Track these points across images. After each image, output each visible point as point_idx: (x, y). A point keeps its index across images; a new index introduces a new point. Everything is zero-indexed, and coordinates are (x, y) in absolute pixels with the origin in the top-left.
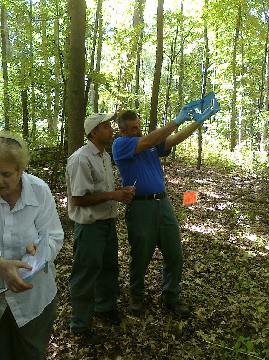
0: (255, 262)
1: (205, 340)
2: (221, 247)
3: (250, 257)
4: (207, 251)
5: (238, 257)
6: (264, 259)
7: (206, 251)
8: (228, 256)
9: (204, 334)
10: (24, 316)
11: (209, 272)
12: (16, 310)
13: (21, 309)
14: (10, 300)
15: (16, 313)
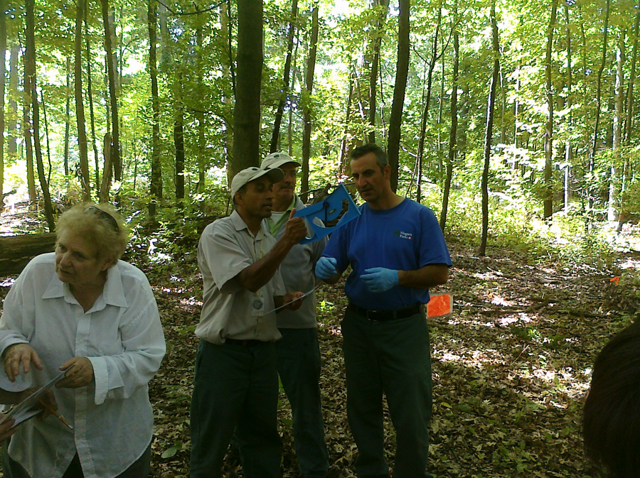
0: (542, 421)
2: (488, 393)
3: (535, 412)
4: (461, 399)
5: (514, 411)
6: (560, 416)
7: (459, 399)
8: (496, 409)
11: (454, 435)
12: (87, 461)
13: (94, 461)
14: (81, 445)
15: (86, 465)
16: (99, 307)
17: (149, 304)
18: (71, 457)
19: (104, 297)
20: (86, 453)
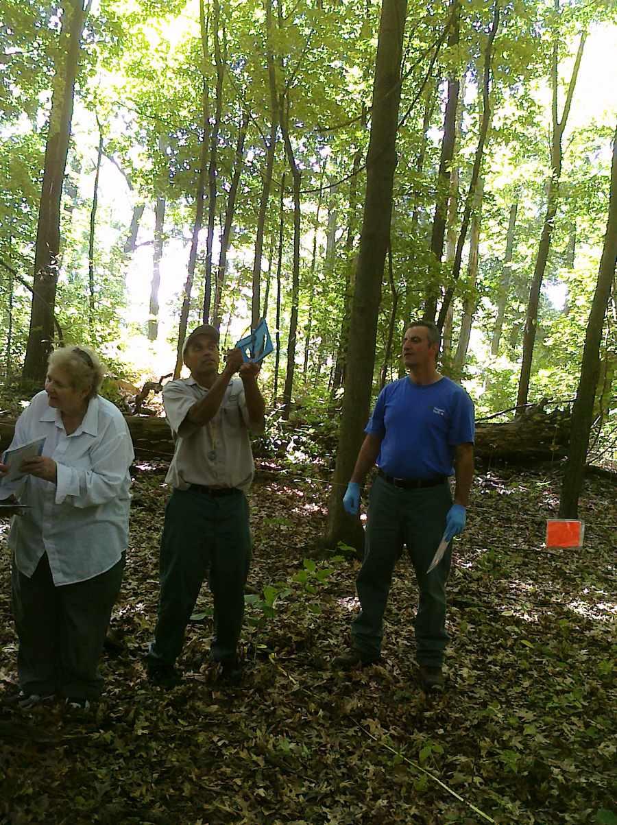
1: (374, 736)
9: (379, 726)
10: (66, 574)
12: (54, 559)
13: (61, 561)
14: (49, 545)
15: (53, 563)
16: (77, 433)
17: (116, 436)
18: (40, 555)
19: (82, 426)
20: (53, 553)
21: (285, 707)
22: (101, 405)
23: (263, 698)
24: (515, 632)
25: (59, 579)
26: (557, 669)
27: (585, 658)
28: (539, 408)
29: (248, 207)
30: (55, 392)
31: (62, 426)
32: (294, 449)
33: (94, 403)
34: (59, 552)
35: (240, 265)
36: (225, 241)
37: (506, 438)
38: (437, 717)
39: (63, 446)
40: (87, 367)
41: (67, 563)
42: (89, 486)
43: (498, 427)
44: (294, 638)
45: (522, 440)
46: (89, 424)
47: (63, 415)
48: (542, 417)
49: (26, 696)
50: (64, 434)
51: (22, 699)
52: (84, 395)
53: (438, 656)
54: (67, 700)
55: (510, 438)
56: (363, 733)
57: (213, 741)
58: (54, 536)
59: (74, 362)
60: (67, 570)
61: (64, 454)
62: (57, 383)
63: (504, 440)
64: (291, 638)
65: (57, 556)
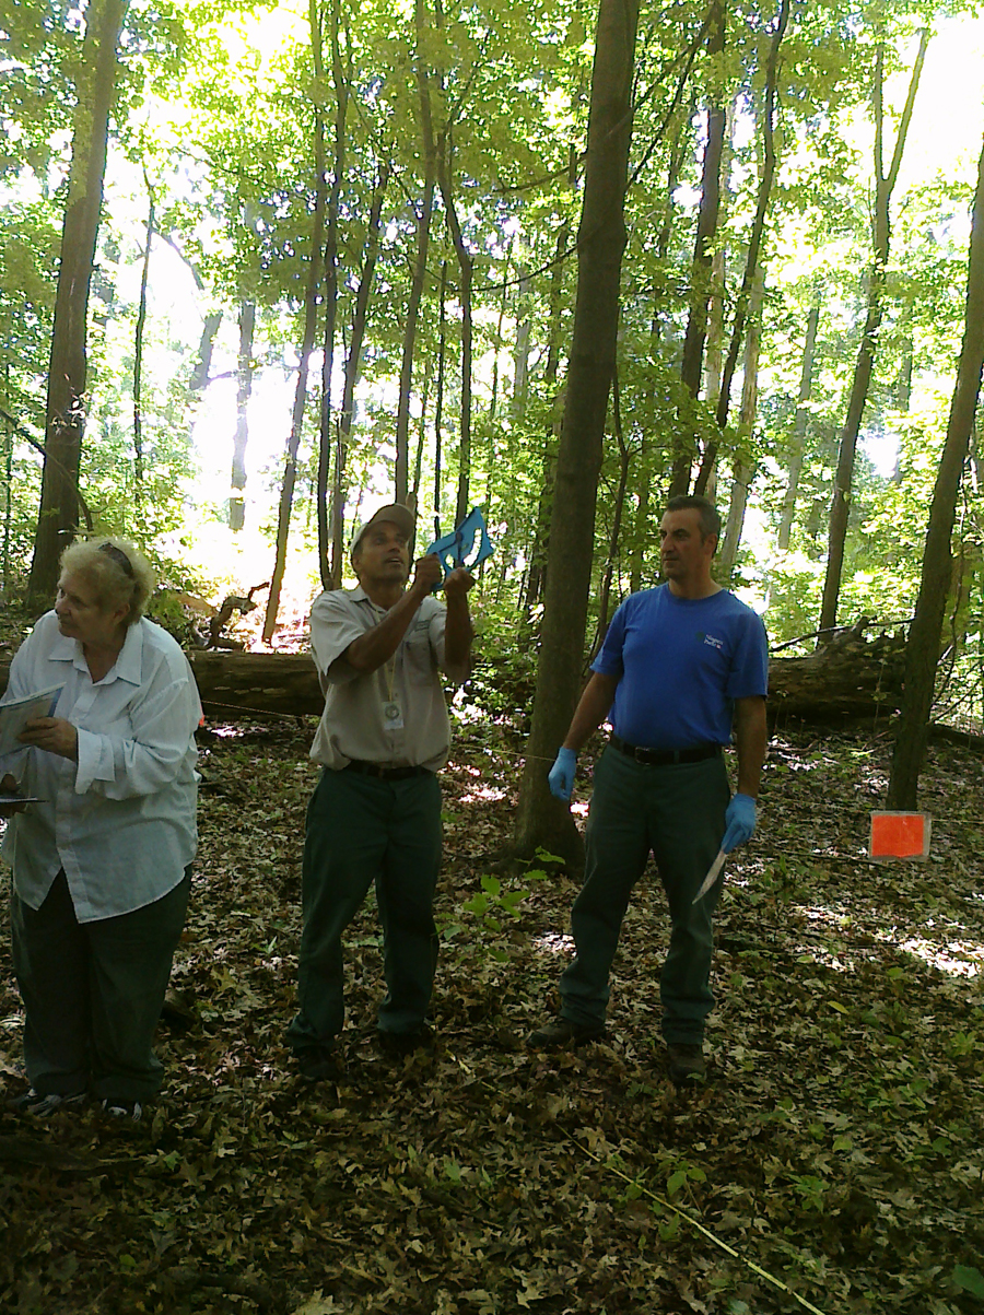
1: (595, 1154)
9: (603, 1139)
10: (96, 904)
12: (75, 881)
13: (86, 882)
14: (68, 858)
15: (75, 886)
16: (109, 679)
17: (172, 685)
18: (54, 873)
19: (116, 667)
20: (75, 870)
21: (453, 1110)
22: (147, 633)
23: (419, 1097)
24: (818, 989)
25: (85, 912)
26: (886, 1047)
27: (931, 1029)
28: (855, 635)
29: (387, 315)
30: (70, 613)
31: (85, 668)
32: (465, 701)
33: (135, 631)
34: (84, 869)
35: (375, 409)
36: (352, 370)
37: (803, 681)
38: (696, 1125)
39: (85, 700)
40: (124, 575)
41: (97, 886)
42: (130, 765)
43: (788, 665)
44: (467, 1002)
45: (828, 684)
46: (127, 665)
47: (86, 650)
48: (860, 647)
49: (39, 1098)
50: (88, 681)
51: (32, 1101)
52: (118, 620)
53: (697, 1028)
54: (105, 1102)
55: (809, 681)
56: (578, 1150)
57: (338, 1166)
58: (76, 844)
59: (100, 567)
60: (97, 897)
61: (89, 713)
62: (75, 600)
63: (799, 684)
64: (462, 1001)
65: (80, 875)
